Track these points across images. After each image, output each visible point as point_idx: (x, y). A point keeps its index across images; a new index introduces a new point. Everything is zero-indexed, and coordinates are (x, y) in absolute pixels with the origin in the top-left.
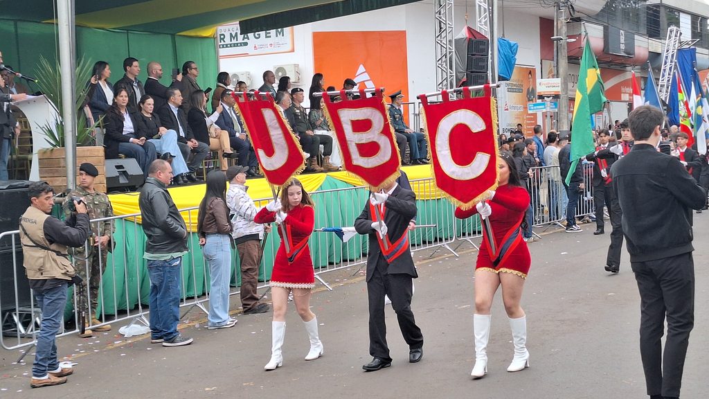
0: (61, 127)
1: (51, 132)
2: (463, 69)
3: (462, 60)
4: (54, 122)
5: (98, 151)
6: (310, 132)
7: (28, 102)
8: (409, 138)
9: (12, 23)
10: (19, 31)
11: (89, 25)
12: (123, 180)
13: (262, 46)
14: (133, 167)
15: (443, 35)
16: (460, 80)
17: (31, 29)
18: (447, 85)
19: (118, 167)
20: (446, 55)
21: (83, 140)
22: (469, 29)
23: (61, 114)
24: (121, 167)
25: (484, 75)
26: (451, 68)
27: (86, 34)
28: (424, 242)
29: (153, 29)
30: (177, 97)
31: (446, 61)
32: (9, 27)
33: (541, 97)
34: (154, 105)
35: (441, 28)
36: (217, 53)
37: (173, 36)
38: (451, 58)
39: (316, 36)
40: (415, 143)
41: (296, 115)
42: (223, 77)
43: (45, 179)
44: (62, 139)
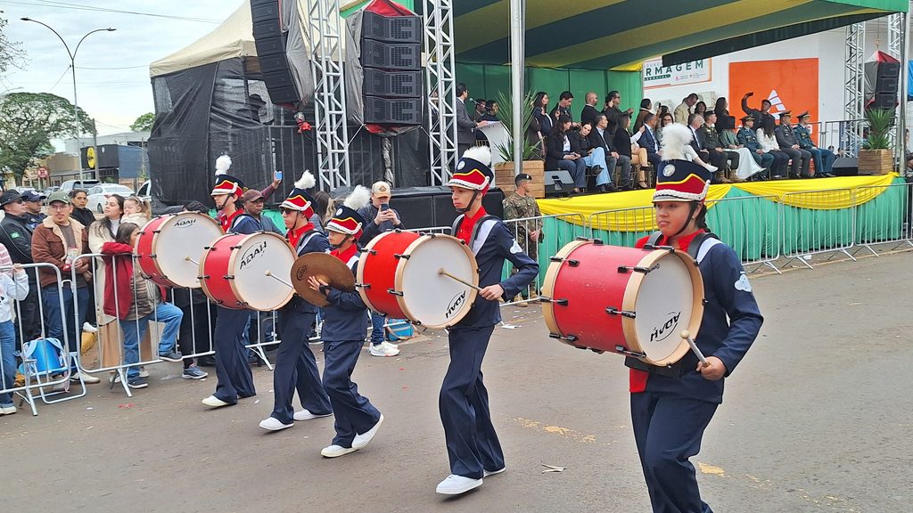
0: (511, 145)
1: (504, 150)
2: (871, 89)
3: (871, 83)
4: (507, 142)
5: (540, 164)
6: (719, 149)
7: (489, 127)
8: (814, 154)
9: (481, 66)
10: (487, 73)
11: (539, 66)
12: (557, 188)
13: (682, 78)
14: (565, 177)
15: (853, 59)
16: (868, 101)
17: (494, 70)
18: (854, 105)
19: (554, 177)
20: (855, 78)
21: (527, 157)
22: (880, 52)
23: (512, 135)
24: (557, 177)
25: (893, 95)
26: (859, 90)
27: (536, 73)
28: (822, 248)
29: (589, 66)
30: (604, 121)
31: (855, 84)
32: (478, 70)
35: (851, 53)
36: (641, 84)
37: (606, 71)
38: (860, 81)
39: (732, 66)
40: (820, 159)
41: (707, 134)
42: (646, 103)
43: (498, 187)
44: (513, 155)
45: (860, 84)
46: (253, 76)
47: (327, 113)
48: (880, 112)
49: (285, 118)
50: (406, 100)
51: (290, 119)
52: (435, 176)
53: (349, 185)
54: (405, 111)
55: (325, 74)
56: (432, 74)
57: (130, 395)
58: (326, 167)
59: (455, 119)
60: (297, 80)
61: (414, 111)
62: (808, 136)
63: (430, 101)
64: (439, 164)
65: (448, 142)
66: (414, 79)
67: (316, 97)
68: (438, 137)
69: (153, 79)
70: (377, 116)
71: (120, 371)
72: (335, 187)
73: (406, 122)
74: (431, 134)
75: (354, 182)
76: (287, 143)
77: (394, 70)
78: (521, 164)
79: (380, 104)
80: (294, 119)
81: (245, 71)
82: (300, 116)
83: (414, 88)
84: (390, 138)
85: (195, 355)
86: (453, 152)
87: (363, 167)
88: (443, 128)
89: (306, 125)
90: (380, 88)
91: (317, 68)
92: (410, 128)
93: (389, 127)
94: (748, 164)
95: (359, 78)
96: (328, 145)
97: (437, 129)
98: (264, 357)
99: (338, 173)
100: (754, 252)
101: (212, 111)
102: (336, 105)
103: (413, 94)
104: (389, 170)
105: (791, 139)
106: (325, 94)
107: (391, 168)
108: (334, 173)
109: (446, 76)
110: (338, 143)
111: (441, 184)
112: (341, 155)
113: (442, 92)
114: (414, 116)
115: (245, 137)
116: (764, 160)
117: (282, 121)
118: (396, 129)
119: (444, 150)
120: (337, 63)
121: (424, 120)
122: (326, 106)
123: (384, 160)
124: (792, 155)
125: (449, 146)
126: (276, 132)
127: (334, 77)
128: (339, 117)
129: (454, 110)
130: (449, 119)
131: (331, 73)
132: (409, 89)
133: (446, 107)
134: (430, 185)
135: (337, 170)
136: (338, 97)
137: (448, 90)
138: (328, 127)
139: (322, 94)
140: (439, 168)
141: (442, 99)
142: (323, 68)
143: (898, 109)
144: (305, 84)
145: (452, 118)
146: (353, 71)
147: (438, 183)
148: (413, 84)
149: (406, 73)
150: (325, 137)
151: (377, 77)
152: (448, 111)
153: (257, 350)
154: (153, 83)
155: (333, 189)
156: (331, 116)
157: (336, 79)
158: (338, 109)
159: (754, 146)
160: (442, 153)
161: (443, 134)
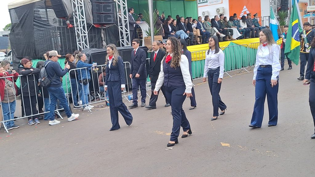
0: (150, 30)
1: (147, 32)
2: (279, 4)
3: (279, 2)
4: (148, 28)
6: (226, 28)
13: (212, 2)
16: (278, 8)
21: (156, 34)
23: (150, 26)
25: (287, 6)
26: (275, 4)
31: (273, 2)
32: (136, 2)
33: (309, 12)
34: (177, 22)
36: (197, 6)
37: (184, 1)
41: (221, 23)
43: (146, 46)
44: (150, 34)
45: (275, 2)
46: (49, 7)
47: (79, 20)
48: (283, 12)
49: (63, 23)
50: (109, 14)
51: (64, 23)
52: (122, 43)
53: (89, 48)
54: (108, 19)
55: (77, 5)
56: (118, 4)
57: (8, 132)
58: (79, 41)
59: (128, 21)
60: (66, 8)
61: (112, 18)
62: (257, 22)
63: (118, 14)
64: (123, 38)
65: (126, 30)
66: (111, 6)
67: (74, 14)
68: (122, 28)
69: (9, 10)
70: (98, 21)
71: (4, 124)
72: (83, 48)
73: (109, 23)
74: (119, 27)
75: (91, 46)
76: (64, 33)
77: (104, 3)
78: (153, 37)
79: (98, 16)
80: (66, 23)
81: (45, 5)
82: (68, 22)
83: (112, 10)
84: (103, 29)
85: (32, 115)
86: (128, 34)
87: (94, 40)
88: (124, 24)
89: (71, 26)
90: (99, 10)
91: (73, 3)
92: (111, 25)
93: (103, 25)
94: (236, 34)
95: (90, 7)
96: (80, 33)
97: (121, 25)
98: (59, 114)
99: (84, 43)
100: (240, 65)
101: (34, 21)
102: (82, 17)
103: (111, 12)
104: (104, 41)
105: (251, 23)
106: (77, 13)
107: (105, 40)
108: (83, 43)
109: (124, 4)
110: (84, 32)
111: (124, 46)
112: (85, 36)
113: (122, 11)
114: (112, 20)
115: (47, 31)
116: (242, 32)
117: (62, 24)
118: (106, 26)
119: (124, 33)
120: (81, 1)
121: (116, 22)
122: (78, 18)
123: (102, 38)
124: (252, 30)
125: (126, 31)
126: (59, 28)
127: (80, 6)
128: (83, 22)
129: (127, 17)
130: (126, 21)
131: (79, 5)
132: (110, 10)
133: (124, 17)
134: (120, 46)
135: (84, 42)
136: (82, 14)
137: (125, 10)
138: (79, 26)
139: (76, 13)
140: (123, 40)
141: (122, 13)
142: (76, 3)
143: (289, 11)
144: (69, 9)
145: (127, 20)
146: (88, 4)
147: (123, 45)
148: (111, 8)
149: (108, 4)
150: (78, 30)
151: (97, 6)
152: (125, 18)
153: (57, 112)
154: (10, 12)
155: (82, 49)
156: (80, 21)
157: (81, 7)
158: (83, 19)
159: (239, 26)
160: (124, 34)
161: (124, 27)
